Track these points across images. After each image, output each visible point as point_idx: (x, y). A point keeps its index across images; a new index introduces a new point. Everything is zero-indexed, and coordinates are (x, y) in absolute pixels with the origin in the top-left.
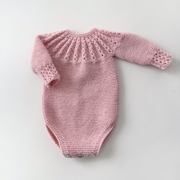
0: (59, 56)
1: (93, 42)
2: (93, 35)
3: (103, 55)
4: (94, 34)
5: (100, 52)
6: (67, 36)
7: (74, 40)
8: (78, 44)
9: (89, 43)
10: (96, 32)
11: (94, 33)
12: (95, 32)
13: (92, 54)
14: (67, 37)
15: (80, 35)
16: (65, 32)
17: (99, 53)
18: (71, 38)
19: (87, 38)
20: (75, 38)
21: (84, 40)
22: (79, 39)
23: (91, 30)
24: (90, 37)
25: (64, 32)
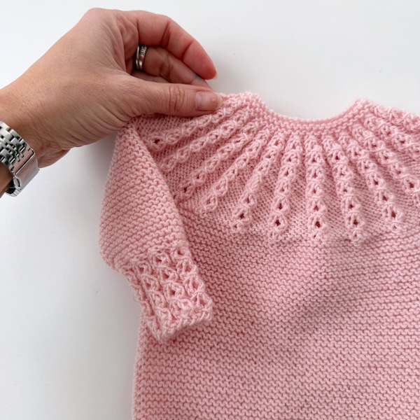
0: (214, 205)
1: (356, 154)
2: (357, 128)
3: (394, 215)
4: (362, 124)
5: (385, 198)
6: (248, 127)
7: (277, 144)
8: (294, 160)
9: (337, 158)
10: (370, 117)
11: (360, 121)
12: (364, 118)
13: (351, 206)
14: (249, 132)
15: (302, 124)
16: (242, 107)
17: (380, 202)
18: (267, 132)
19: (332, 139)
20: (280, 136)
21: (317, 148)
22: (296, 139)
23: (351, 109)
24: (342, 134)
25: (238, 109)
